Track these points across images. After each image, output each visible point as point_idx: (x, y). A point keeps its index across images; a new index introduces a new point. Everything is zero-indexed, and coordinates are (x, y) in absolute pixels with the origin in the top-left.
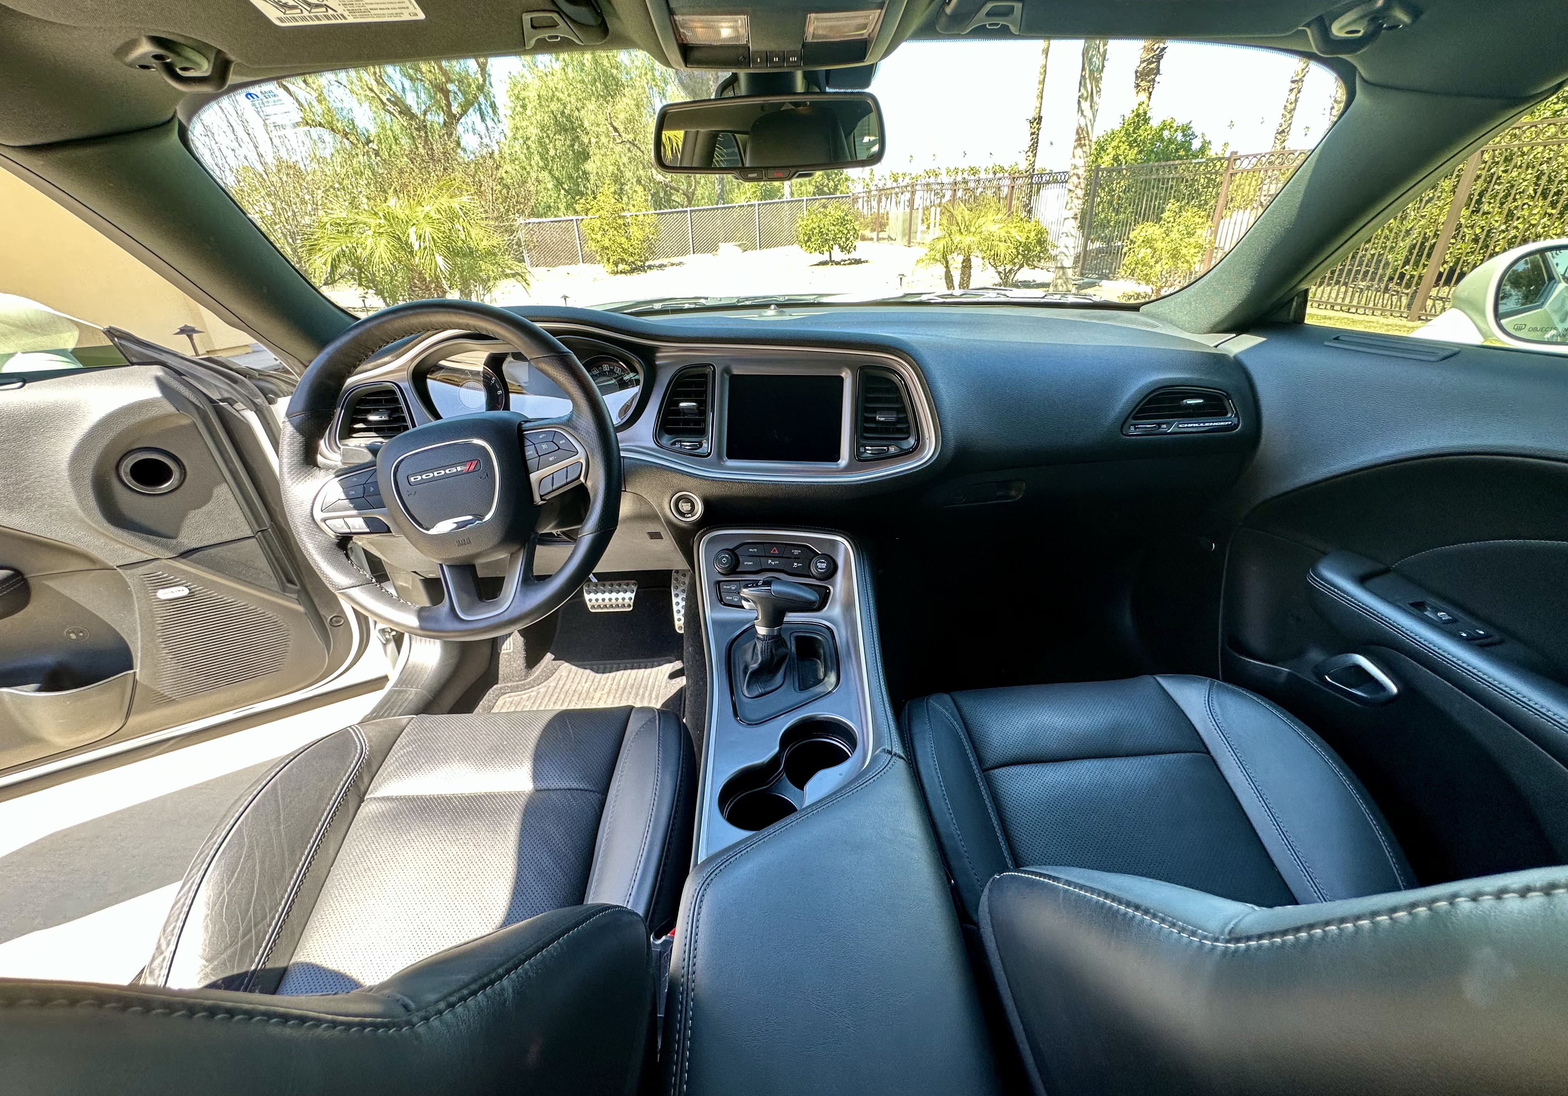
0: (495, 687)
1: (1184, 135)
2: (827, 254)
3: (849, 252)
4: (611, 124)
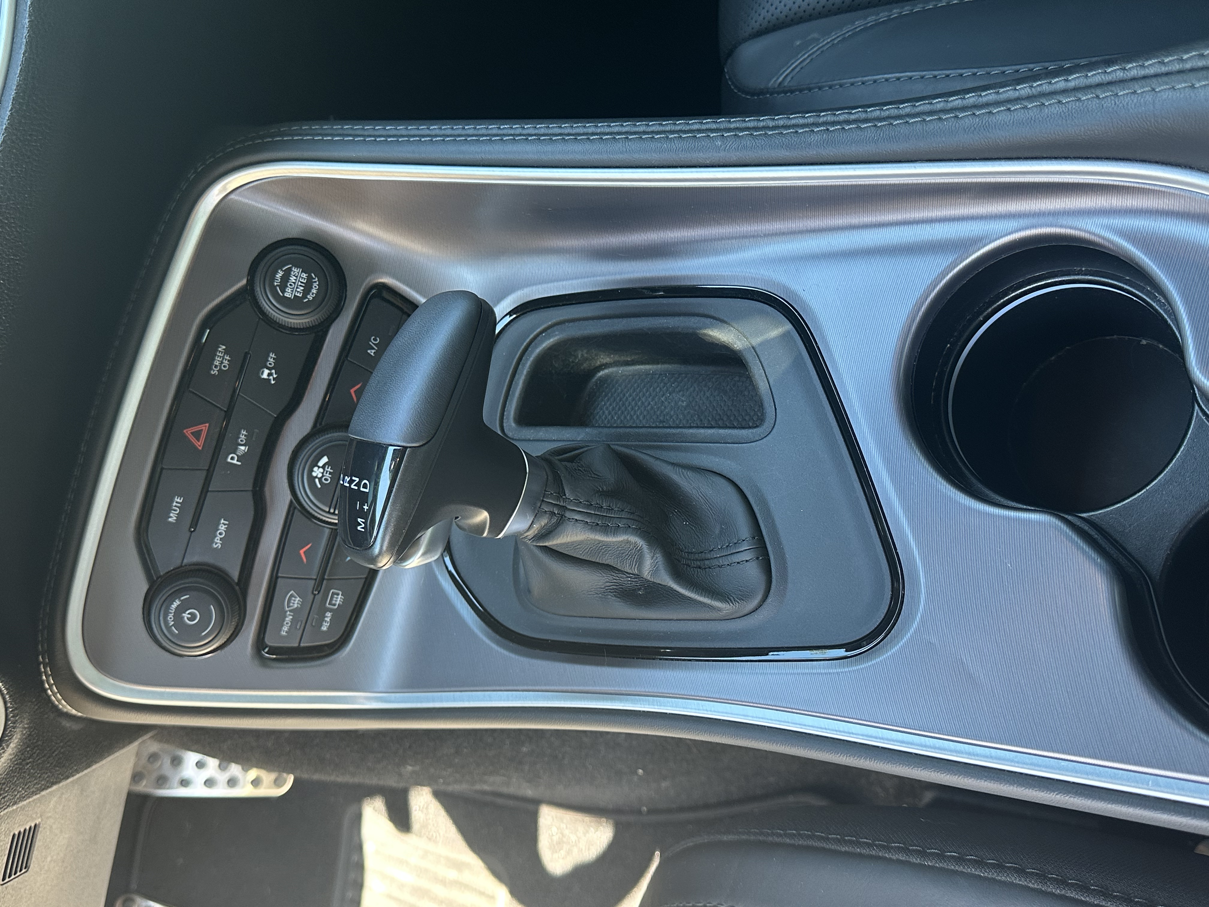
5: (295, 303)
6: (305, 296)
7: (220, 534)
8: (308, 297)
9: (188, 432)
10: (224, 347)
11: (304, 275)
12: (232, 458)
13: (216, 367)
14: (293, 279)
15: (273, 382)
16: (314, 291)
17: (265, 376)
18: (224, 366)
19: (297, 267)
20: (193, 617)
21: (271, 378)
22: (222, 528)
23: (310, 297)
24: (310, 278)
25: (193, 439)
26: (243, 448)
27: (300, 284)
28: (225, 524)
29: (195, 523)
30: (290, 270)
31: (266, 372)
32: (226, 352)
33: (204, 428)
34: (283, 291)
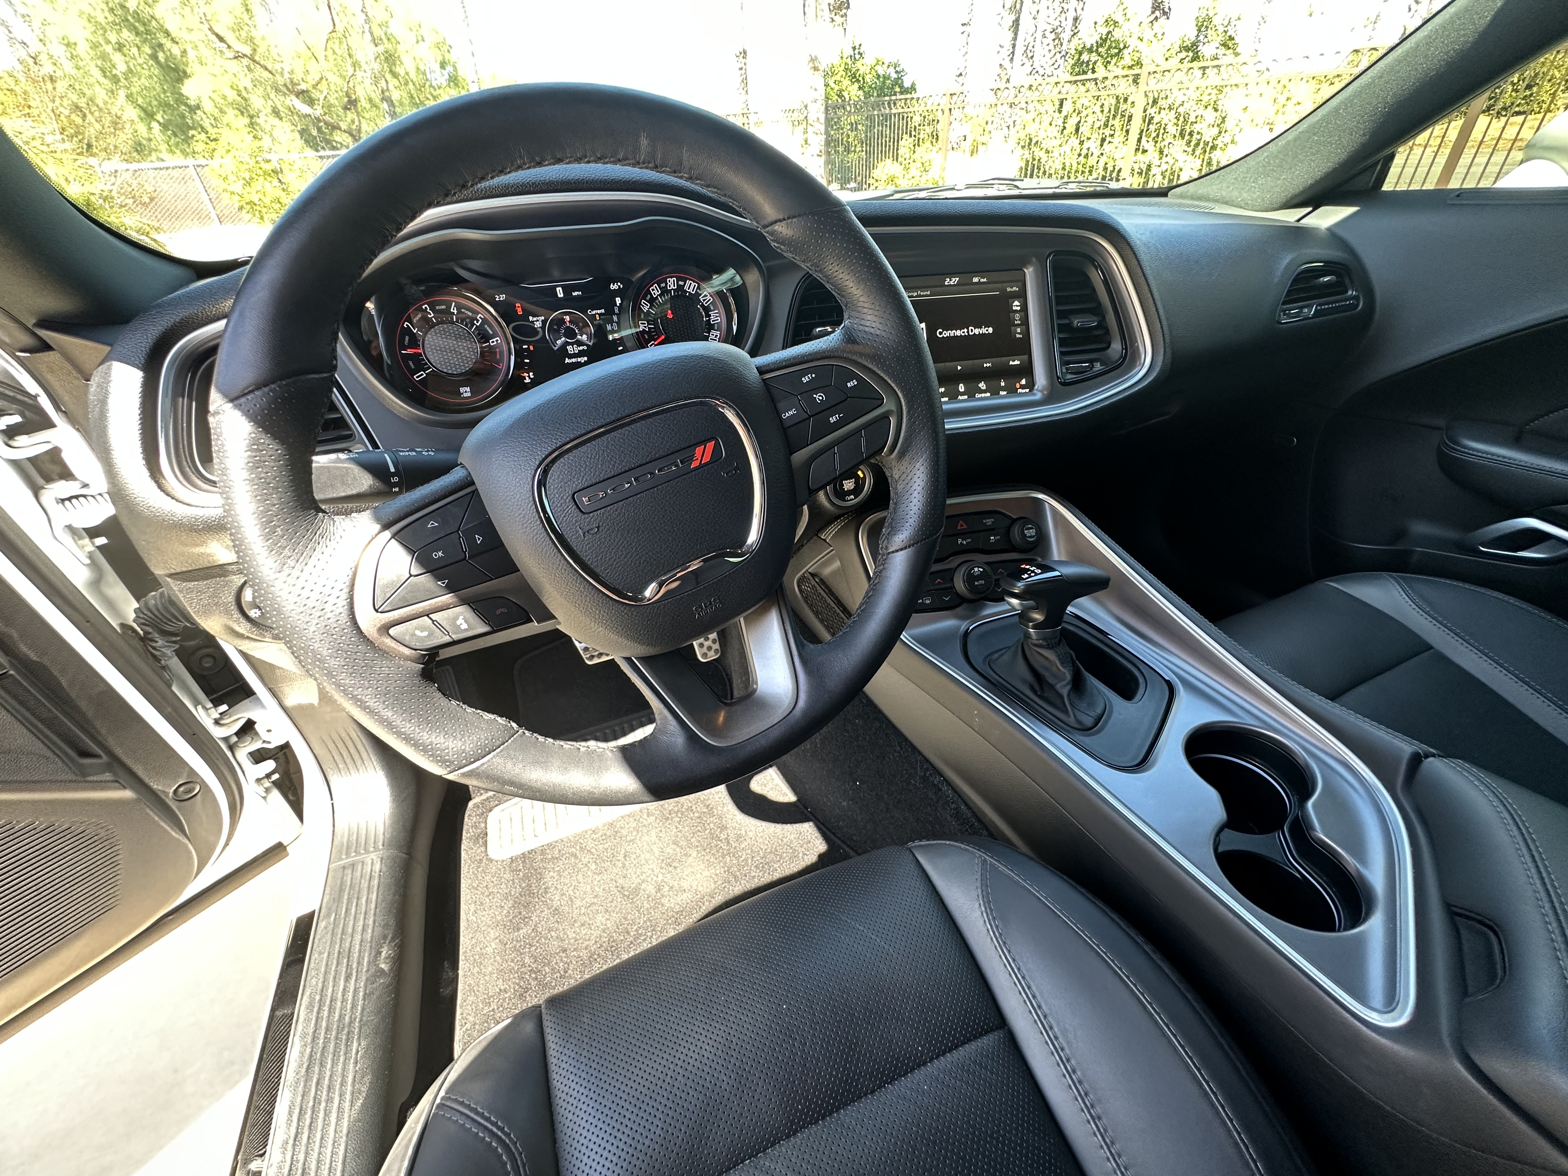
0: (471, 804)
1: (897, 72)
4: (211, 29)
5: (1023, 536)
6: (1027, 538)
9: (961, 522)
10: (992, 520)
11: (1034, 534)
12: (960, 541)
13: (987, 521)
14: (1031, 531)
15: (990, 542)
16: (1030, 540)
17: (991, 539)
18: (987, 524)
19: (1035, 531)
23: (1028, 540)
24: (1034, 537)
25: (960, 524)
26: (965, 542)
27: (1031, 534)
30: (1033, 529)
31: (993, 538)
32: (992, 522)
33: (965, 527)
34: (1025, 530)
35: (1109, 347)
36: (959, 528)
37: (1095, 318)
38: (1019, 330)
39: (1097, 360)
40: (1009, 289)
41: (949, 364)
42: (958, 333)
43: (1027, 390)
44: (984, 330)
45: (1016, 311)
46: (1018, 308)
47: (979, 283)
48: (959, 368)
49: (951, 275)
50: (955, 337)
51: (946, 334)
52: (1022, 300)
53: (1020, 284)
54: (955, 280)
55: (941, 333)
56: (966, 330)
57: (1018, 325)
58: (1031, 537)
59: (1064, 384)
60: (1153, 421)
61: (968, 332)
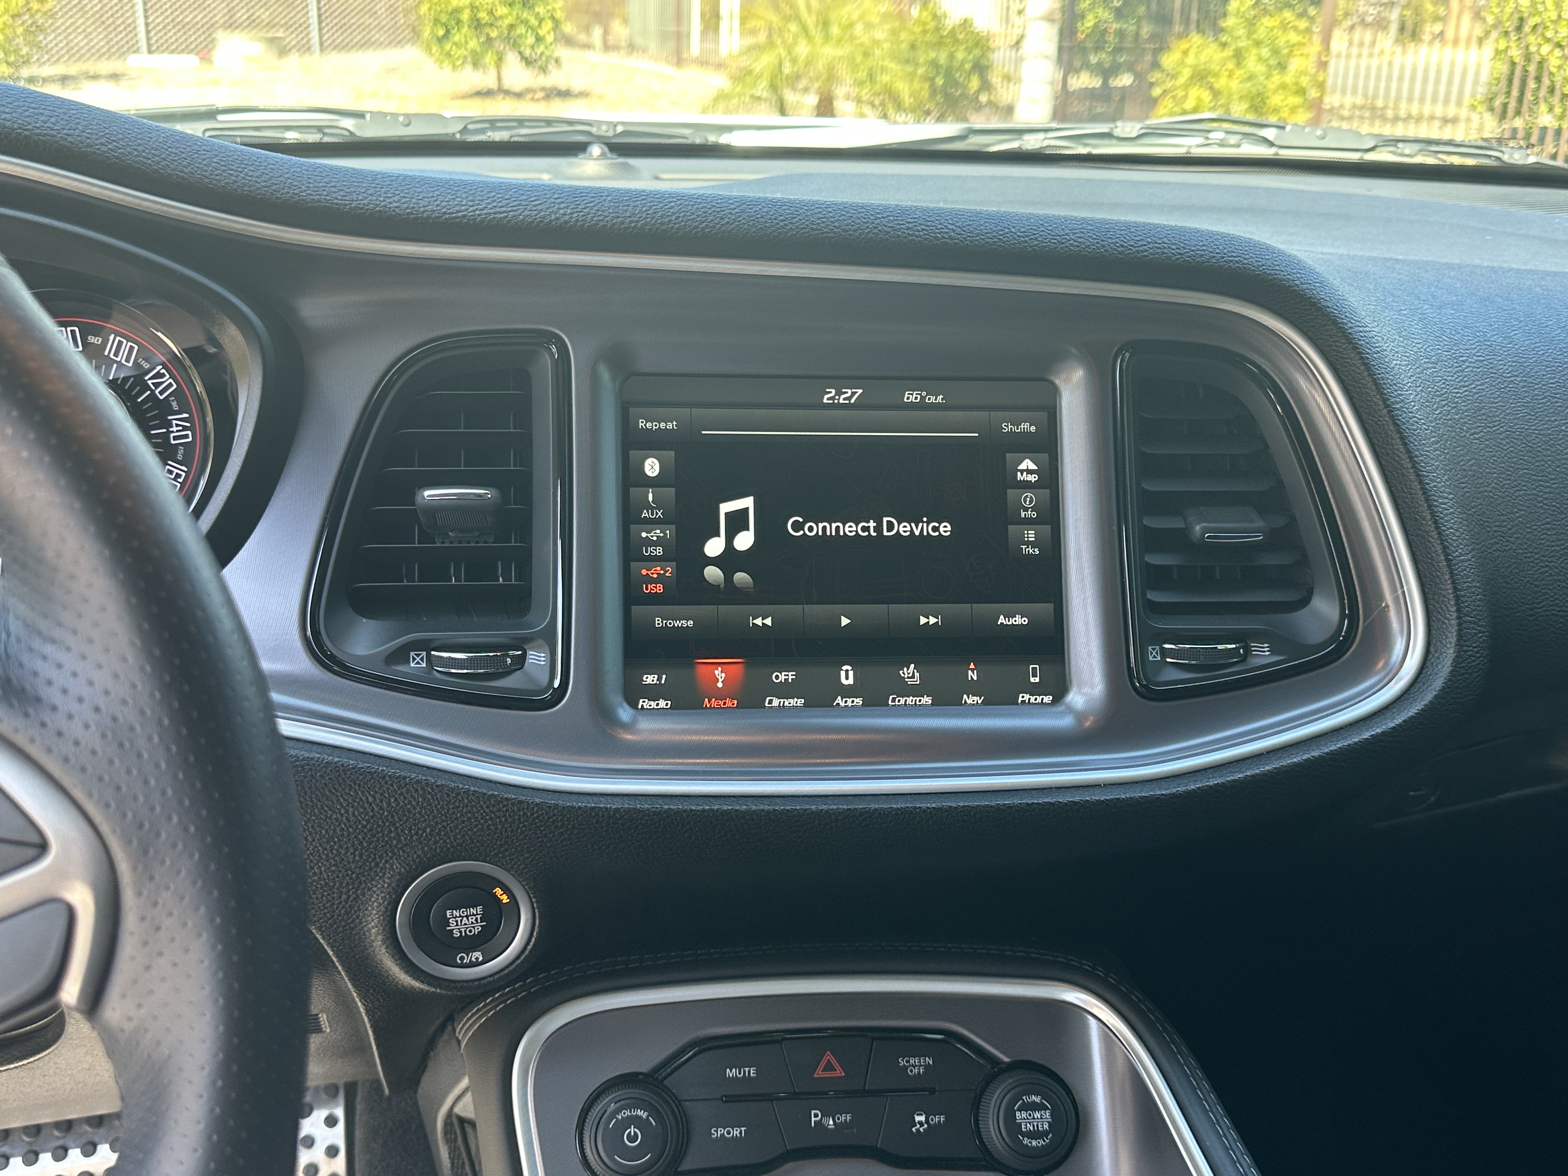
2: (492, 73)
3: (544, 70)
5: (1014, 1127)
6: (1024, 1135)
7: (729, 1133)
8: (1026, 1139)
9: (829, 1056)
10: (931, 1063)
11: (1046, 1126)
12: (816, 1116)
13: (908, 1062)
14: (1037, 1115)
15: (914, 1129)
16: (1034, 1143)
17: (918, 1118)
18: (911, 1071)
19: (1052, 1115)
20: (633, 1139)
21: (918, 1126)
22: (736, 1132)
23: (1026, 1141)
24: (1044, 1134)
25: (823, 1063)
26: (831, 1122)
27: (1035, 1124)
28: (741, 1133)
29: (731, 1099)
30: (1046, 1108)
31: (922, 1118)
32: (927, 1067)
33: (839, 1072)
34: (1020, 1110)
35: (1305, 601)
36: (819, 1073)
37: (1260, 523)
38: (1031, 535)
39: (1260, 636)
40: (1007, 428)
41: (816, 611)
42: (850, 529)
43: (1047, 699)
44: (925, 528)
45: (1027, 485)
46: (1033, 478)
47: (922, 406)
48: (845, 621)
49: (841, 382)
50: (840, 539)
51: (812, 529)
52: (1046, 456)
53: (1044, 415)
54: (851, 395)
55: (797, 526)
56: (872, 524)
57: (1029, 522)
58: (1035, 1135)
59: (1150, 694)
60: (1507, 795)
61: (878, 529)
